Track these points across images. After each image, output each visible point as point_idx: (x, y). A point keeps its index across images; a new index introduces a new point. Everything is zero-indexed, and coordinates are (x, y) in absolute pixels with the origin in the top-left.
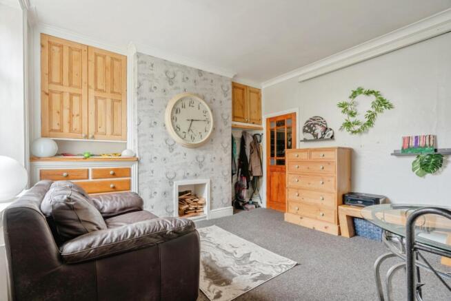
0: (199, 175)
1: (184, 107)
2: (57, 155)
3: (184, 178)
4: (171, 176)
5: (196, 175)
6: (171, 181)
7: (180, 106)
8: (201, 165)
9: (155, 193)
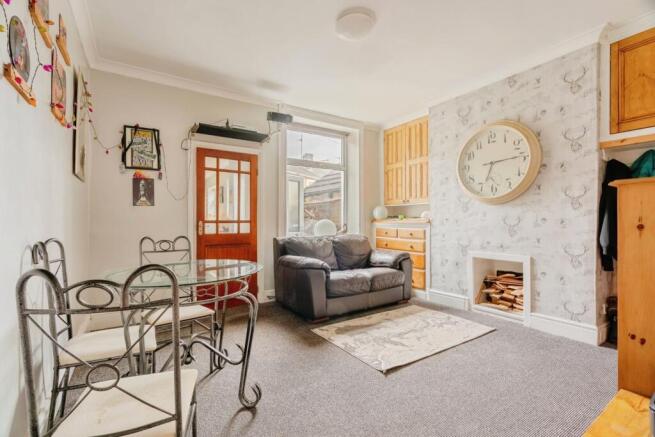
0: (508, 247)
1: (480, 147)
2: (389, 217)
3: (483, 248)
4: (464, 243)
5: (502, 246)
6: (464, 249)
7: (473, 148)
8: (512, 231)
9: (447, 261)
